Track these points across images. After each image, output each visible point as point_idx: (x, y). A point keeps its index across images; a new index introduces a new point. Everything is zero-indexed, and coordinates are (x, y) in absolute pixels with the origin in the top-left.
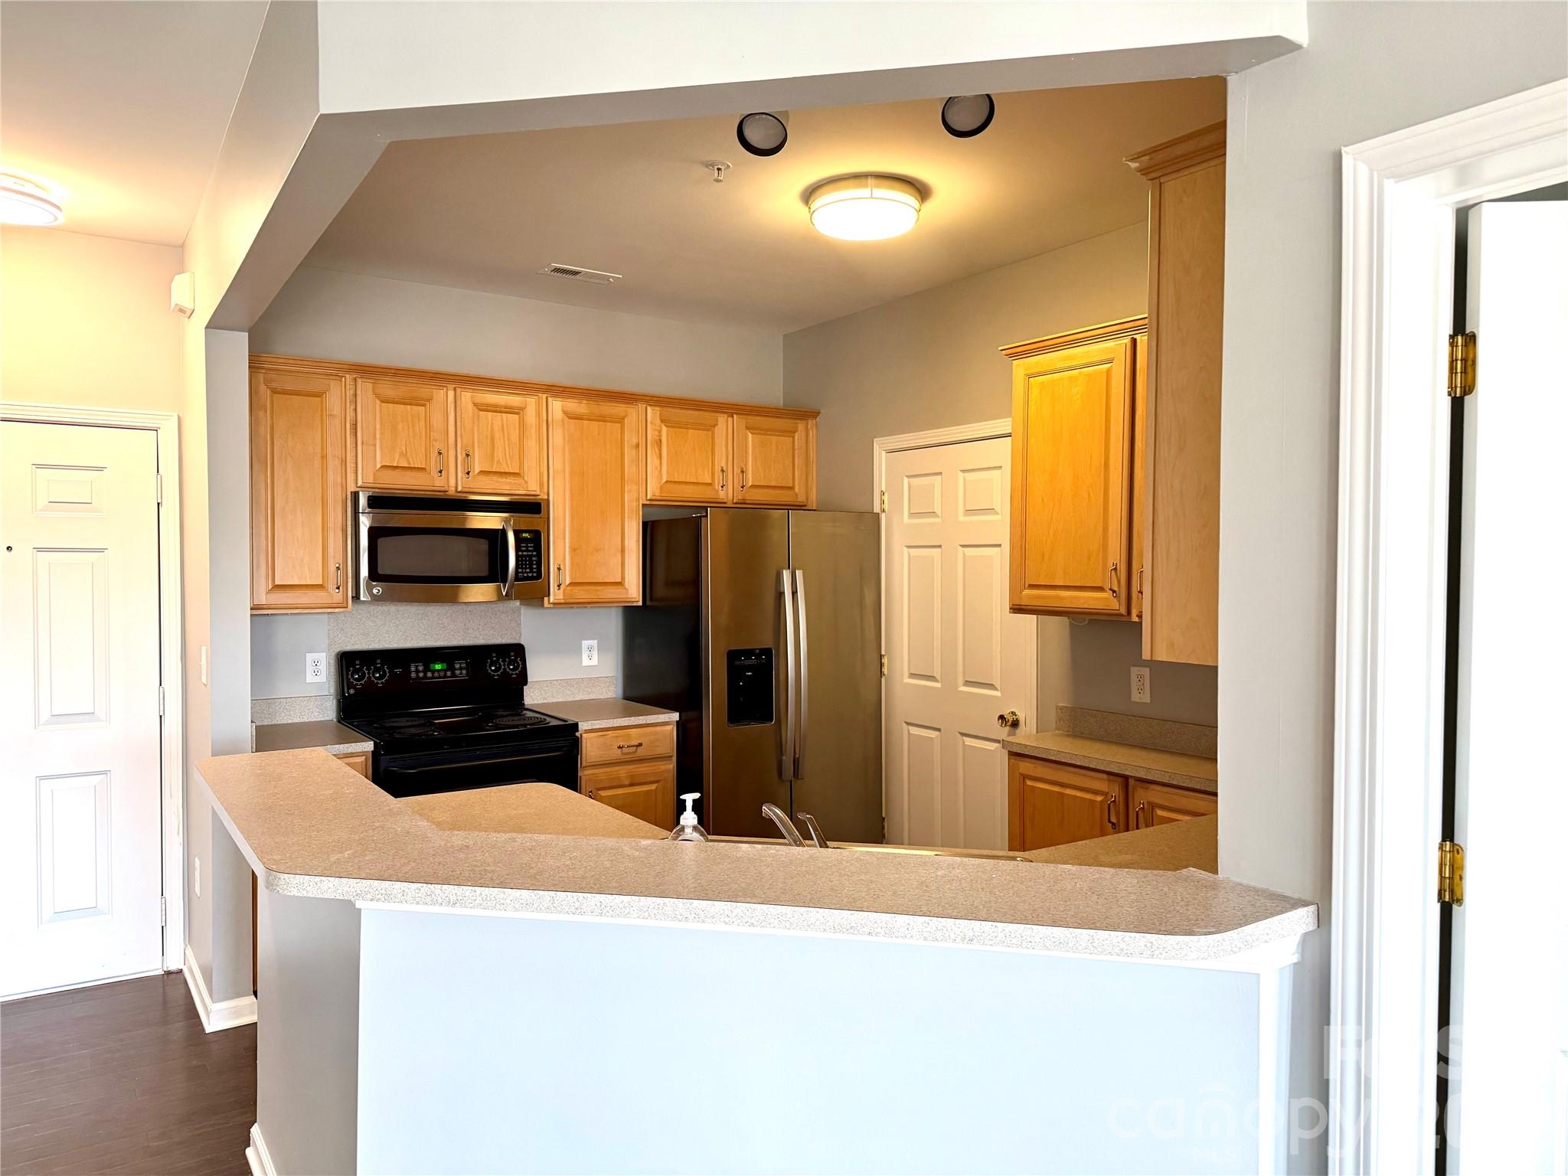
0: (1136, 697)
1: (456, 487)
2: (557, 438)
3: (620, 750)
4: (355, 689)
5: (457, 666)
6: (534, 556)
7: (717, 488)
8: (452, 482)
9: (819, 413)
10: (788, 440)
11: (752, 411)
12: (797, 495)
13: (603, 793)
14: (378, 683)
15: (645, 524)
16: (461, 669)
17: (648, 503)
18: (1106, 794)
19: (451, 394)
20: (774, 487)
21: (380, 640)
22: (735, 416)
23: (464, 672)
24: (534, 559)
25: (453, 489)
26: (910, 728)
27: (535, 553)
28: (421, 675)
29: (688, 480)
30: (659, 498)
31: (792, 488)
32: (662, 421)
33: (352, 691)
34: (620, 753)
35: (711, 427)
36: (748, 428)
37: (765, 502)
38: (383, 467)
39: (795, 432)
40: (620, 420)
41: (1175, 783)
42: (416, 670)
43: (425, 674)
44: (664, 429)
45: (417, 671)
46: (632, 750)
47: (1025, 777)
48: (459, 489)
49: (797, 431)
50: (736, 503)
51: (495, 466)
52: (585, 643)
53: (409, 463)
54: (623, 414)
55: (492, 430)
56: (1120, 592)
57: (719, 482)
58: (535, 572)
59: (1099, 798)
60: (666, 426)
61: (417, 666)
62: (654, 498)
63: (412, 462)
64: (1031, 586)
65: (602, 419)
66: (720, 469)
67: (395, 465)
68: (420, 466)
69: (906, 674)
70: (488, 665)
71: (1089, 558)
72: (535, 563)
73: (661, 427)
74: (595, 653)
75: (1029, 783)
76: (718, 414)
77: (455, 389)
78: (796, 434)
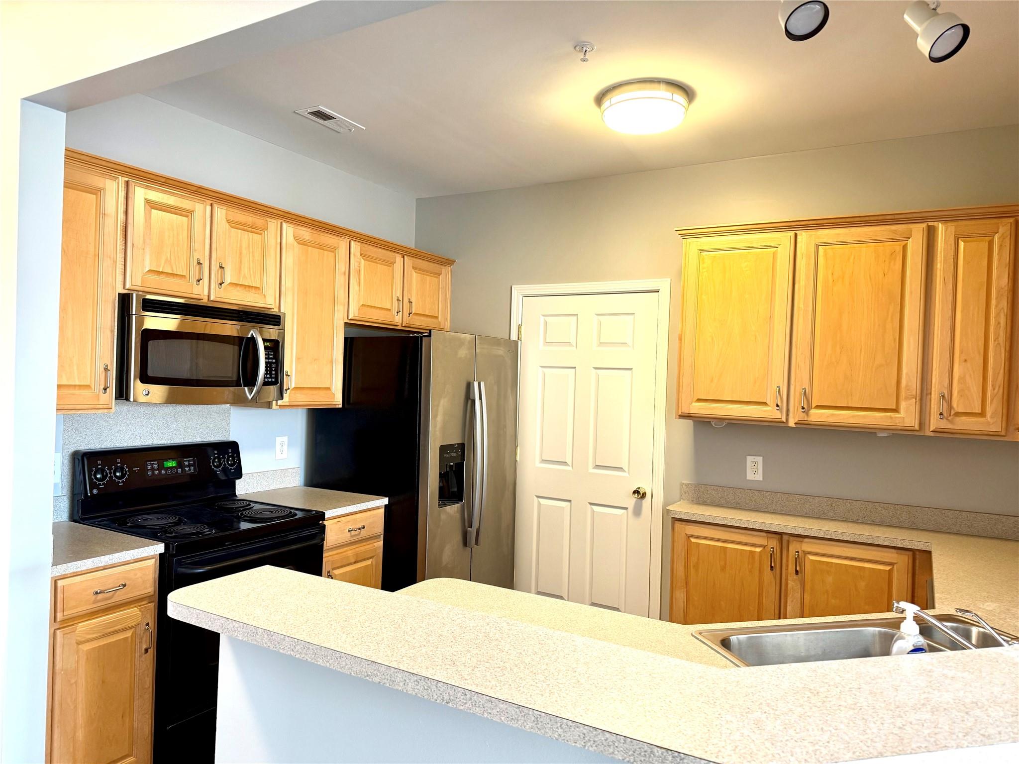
0: (750, 476)
1: (209, 296)
2: (289, 260)
3: (349, 533)
4: (99, 489)
5: (186, 463)
6: (274, 363)
7: (393, 313)
8: (206, 292)
9: (454, 261)
10: (436, 280)
11: (416, 255)
12: (440, 323)
13: (337, 572)
14: (119, 482)
15: (346, 339)
16: (189, 466)
17: (349, 322)
18: (764, 547)
19: (209, 208)
20: (427, 316)
21: (112, 440)
22: (406, 256)
23: (192, 468)
24: (273, 365)
25: (206, 298)
26: (540, 500)
27: (274, 361)
28: (156, 472)
29: (376, 306)
30: (357, 318)
31: (437, 317)
32: (361, 255)
33: (95, 491)
34: (349, 535)
35: (391, 264)
36: (413, 268)
37: (421, 327)
38: (150, 271)
39: (440, 274)
40: (333, 250)
41: (829, 537)
42: (152, 466)
43: (160, 472)
44: (363, 261)
45: (153, 469)
46: (357, 532)
47: (689, 536)
48: (212, 298)
49: (441, 274)
50: (404, 327)
51: (241, 279)
52: (279, 440)
53: (172, 270)
54: (336, 245)
55: (241, 246)
56: (782, 406)
57: (395, 311)
58: (273, 378)
59: (758, 550)
60: (363, 259)
61: (152, 465)
62: (354, 318)
63: (175, 269)
64: (699, 400)
65: (321, 247)
66: (396, 298)
67: (161, 271)
68: (181, 274)
69: (538, 459)
70: (211, 461)
71: (712, 381)
72: (273, 369)
73: (360, 259)
74: (285, 447)
75: (693, 540)
76: (396, 255)
77: (211, 205)
78: (441, 276)
